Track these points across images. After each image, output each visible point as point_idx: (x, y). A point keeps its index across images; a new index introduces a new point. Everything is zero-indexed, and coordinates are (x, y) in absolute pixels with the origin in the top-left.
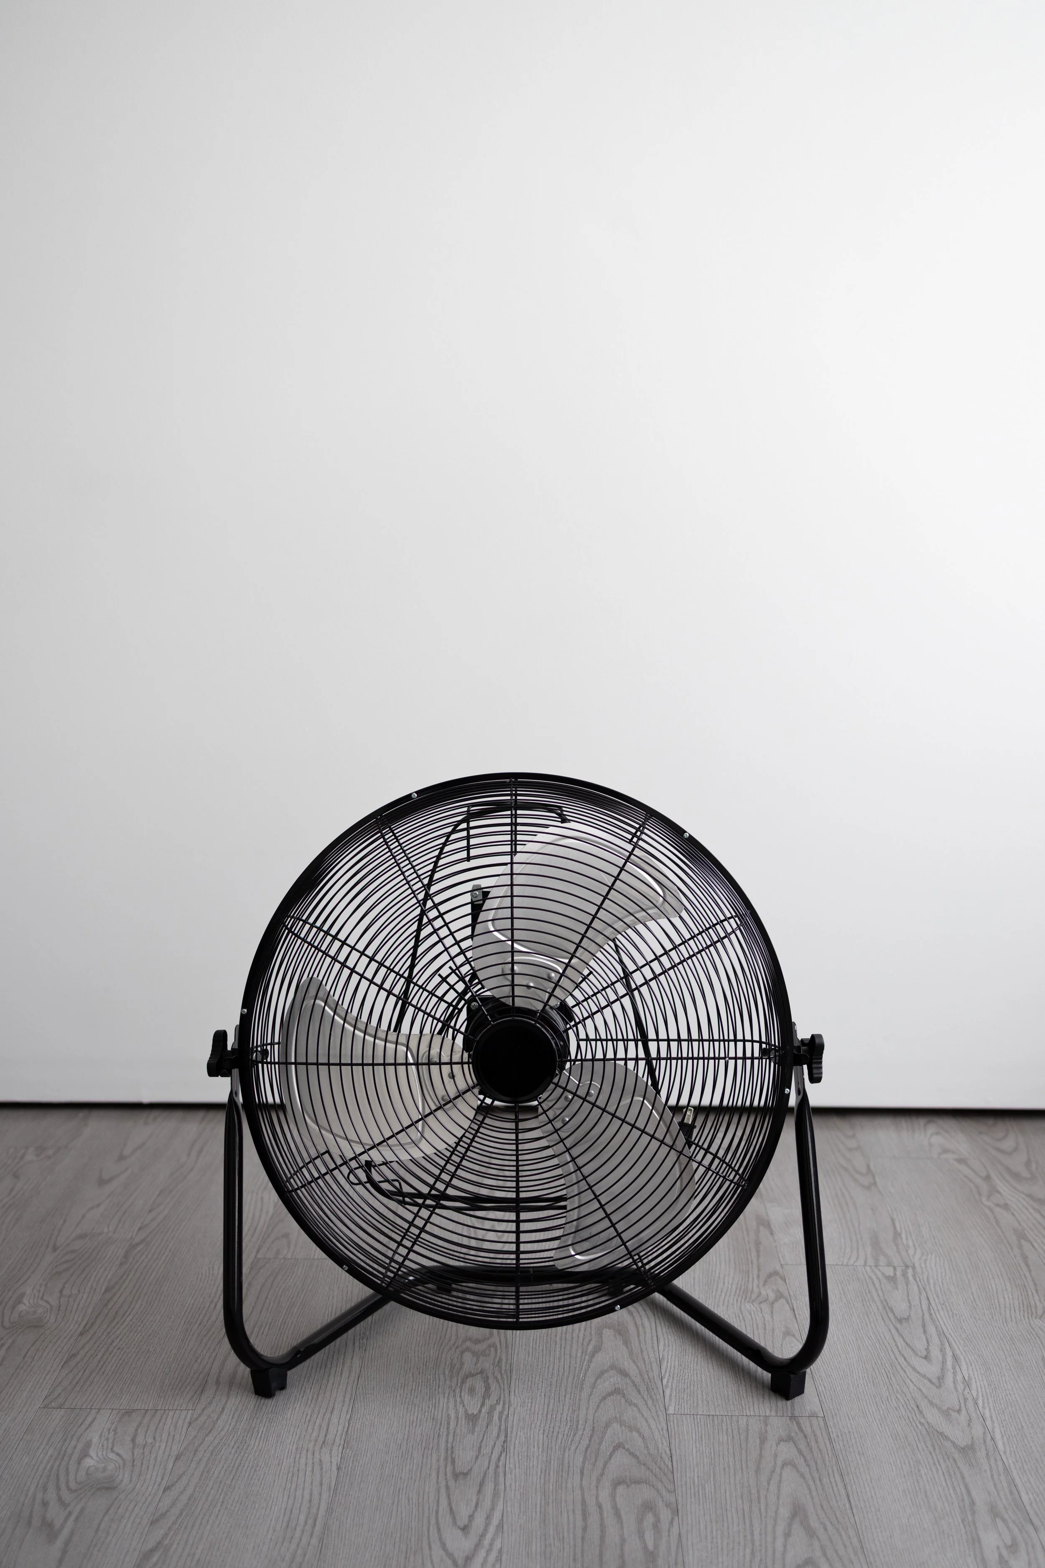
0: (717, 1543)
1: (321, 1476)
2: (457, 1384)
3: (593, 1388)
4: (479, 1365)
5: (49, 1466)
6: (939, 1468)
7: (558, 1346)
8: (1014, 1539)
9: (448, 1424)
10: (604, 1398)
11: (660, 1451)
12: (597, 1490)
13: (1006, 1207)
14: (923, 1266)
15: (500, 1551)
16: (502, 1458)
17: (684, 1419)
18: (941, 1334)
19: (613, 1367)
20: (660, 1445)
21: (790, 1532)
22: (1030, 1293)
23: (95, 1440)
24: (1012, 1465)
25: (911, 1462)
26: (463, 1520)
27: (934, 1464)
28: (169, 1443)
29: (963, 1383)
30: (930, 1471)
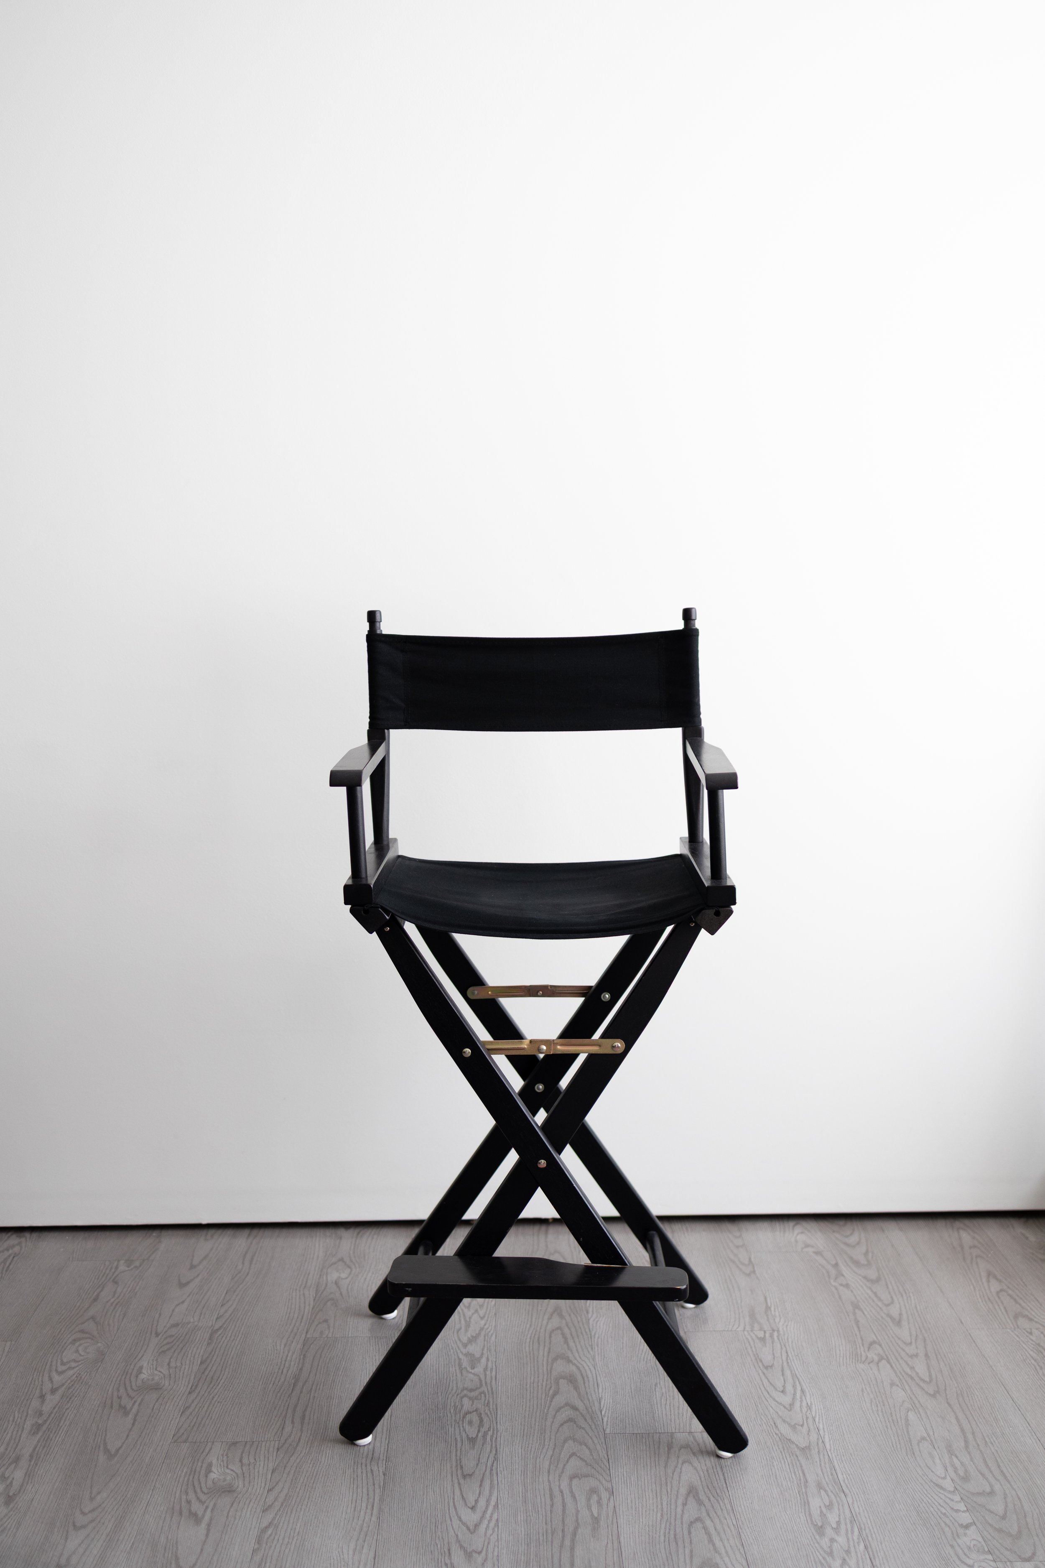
0: (639, 1510)
1: (373, 1479)
2: (460, 1419)
3: (554, 1419)
4: (474, 1406)
5: (186, 1479)
6: (786, 1461)
7: (529, 1392)
8: (831, 1502)
10: (562, 1425)
11: (601, 1456)
12: (559, 1485)
13: (847, 1286)
14: (785, 1329)
15: (497, 1520)
16: (495, 1464)
17: (617, 1436)
18: (794, 1376)
19: (567, 1404)
20: (600, 1453)
21: (686, 1502)
22: (858, 1346)
23: (215, 1462)
24: (834, 1457)
25: (768, 1458)
26: (471, 1503)
27: (783, 1458)
28: (266, 1462)
29: (807, 1407)
30: (779, 1463)
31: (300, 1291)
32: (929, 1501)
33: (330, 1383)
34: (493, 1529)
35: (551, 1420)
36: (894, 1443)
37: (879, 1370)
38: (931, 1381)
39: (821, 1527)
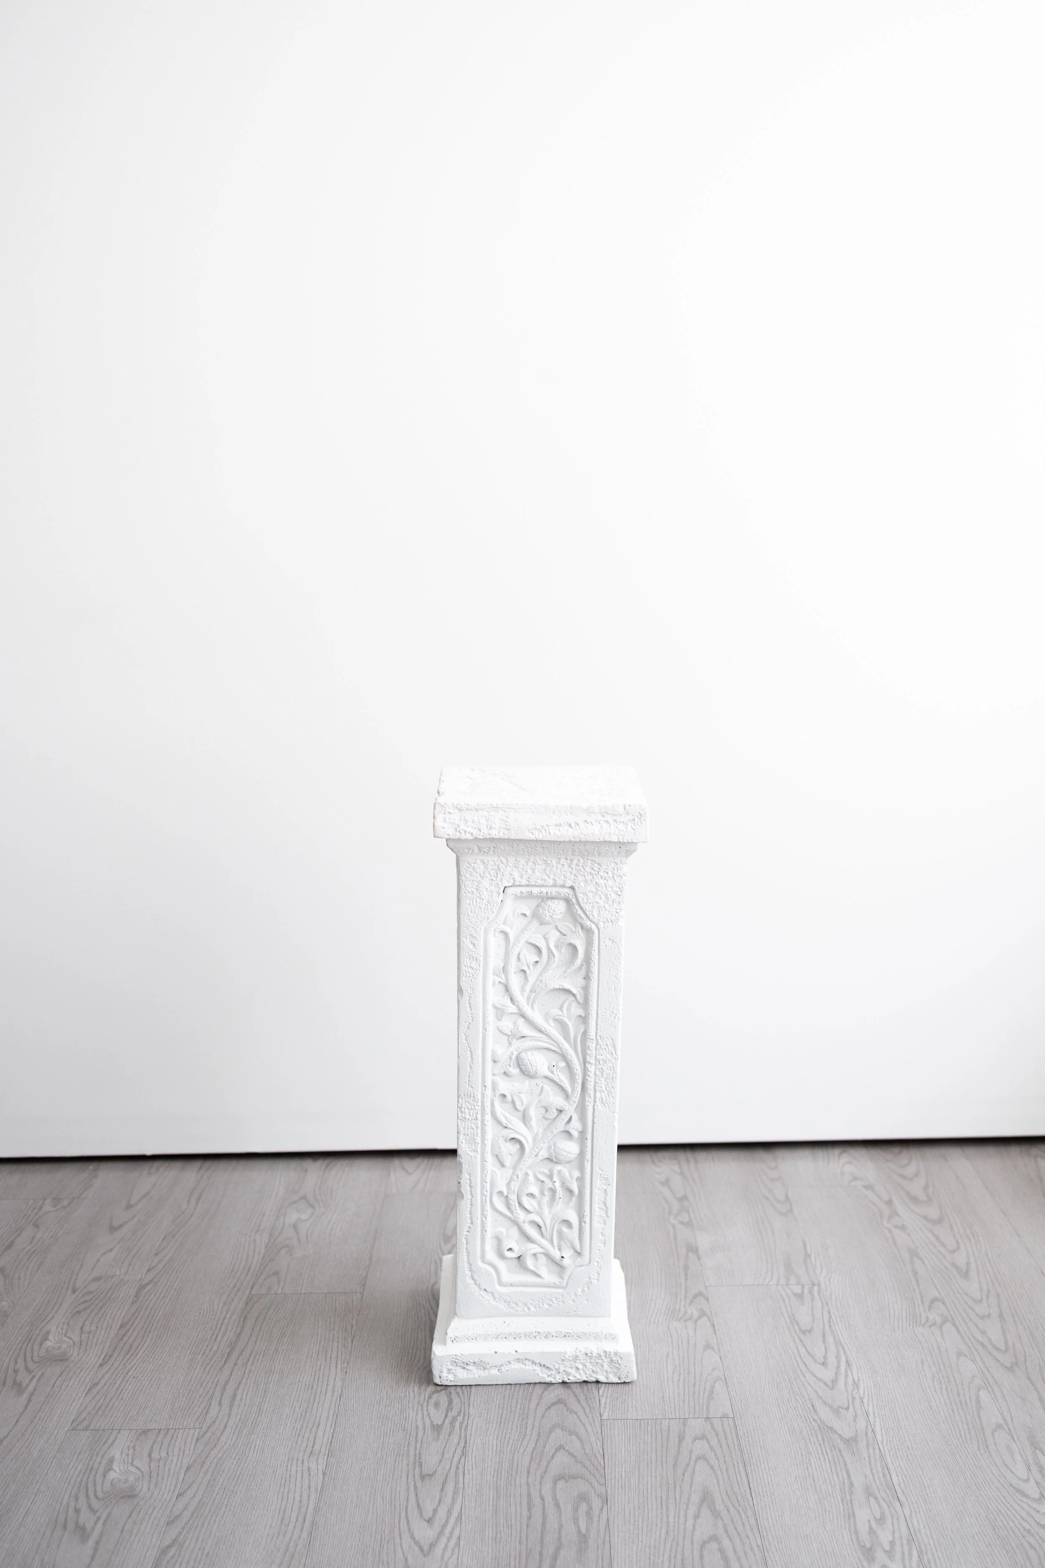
0: (638, 1525)
1: (309, 1480)
2: (425, 1400)
3: (540, 1400)
5: (79, 1480)
6: (826, 1457)
8: (883, 1514)
9: (417, 1434)
10: (549, 1408)
11: (594, 1450)
12: (541, 1485)
13: (903, 1228)
14: (827, 1283)
15: (459, 1538)
16: (462, 1461)
17: (616, 1424)
18: (838, 1343)
20: (595, 1445)
21: (699, 1515)
22: (916, 1304)
23: (117, 1456)
24: (887, 1452)
25: (803, 1453)
26: (428, 1514)
27: (823, 1454)
28: (181, 1456)
29: (853, 1385)
30: (818, 1460)
31: (250, 1236)
32: (1008, 1512)
33: (272, 1353)
34: (453, 1550)
35: (537, 1401)
36: (962, 1433)
37: (942, 1335)
38: (1007, 1350)
39: (870, 1549)
